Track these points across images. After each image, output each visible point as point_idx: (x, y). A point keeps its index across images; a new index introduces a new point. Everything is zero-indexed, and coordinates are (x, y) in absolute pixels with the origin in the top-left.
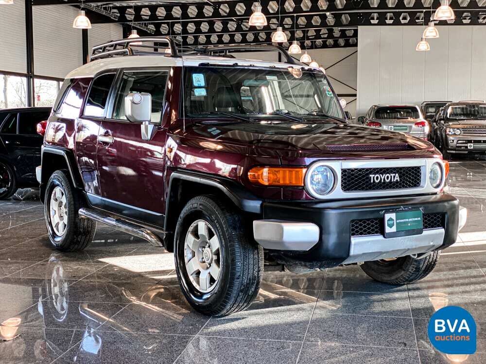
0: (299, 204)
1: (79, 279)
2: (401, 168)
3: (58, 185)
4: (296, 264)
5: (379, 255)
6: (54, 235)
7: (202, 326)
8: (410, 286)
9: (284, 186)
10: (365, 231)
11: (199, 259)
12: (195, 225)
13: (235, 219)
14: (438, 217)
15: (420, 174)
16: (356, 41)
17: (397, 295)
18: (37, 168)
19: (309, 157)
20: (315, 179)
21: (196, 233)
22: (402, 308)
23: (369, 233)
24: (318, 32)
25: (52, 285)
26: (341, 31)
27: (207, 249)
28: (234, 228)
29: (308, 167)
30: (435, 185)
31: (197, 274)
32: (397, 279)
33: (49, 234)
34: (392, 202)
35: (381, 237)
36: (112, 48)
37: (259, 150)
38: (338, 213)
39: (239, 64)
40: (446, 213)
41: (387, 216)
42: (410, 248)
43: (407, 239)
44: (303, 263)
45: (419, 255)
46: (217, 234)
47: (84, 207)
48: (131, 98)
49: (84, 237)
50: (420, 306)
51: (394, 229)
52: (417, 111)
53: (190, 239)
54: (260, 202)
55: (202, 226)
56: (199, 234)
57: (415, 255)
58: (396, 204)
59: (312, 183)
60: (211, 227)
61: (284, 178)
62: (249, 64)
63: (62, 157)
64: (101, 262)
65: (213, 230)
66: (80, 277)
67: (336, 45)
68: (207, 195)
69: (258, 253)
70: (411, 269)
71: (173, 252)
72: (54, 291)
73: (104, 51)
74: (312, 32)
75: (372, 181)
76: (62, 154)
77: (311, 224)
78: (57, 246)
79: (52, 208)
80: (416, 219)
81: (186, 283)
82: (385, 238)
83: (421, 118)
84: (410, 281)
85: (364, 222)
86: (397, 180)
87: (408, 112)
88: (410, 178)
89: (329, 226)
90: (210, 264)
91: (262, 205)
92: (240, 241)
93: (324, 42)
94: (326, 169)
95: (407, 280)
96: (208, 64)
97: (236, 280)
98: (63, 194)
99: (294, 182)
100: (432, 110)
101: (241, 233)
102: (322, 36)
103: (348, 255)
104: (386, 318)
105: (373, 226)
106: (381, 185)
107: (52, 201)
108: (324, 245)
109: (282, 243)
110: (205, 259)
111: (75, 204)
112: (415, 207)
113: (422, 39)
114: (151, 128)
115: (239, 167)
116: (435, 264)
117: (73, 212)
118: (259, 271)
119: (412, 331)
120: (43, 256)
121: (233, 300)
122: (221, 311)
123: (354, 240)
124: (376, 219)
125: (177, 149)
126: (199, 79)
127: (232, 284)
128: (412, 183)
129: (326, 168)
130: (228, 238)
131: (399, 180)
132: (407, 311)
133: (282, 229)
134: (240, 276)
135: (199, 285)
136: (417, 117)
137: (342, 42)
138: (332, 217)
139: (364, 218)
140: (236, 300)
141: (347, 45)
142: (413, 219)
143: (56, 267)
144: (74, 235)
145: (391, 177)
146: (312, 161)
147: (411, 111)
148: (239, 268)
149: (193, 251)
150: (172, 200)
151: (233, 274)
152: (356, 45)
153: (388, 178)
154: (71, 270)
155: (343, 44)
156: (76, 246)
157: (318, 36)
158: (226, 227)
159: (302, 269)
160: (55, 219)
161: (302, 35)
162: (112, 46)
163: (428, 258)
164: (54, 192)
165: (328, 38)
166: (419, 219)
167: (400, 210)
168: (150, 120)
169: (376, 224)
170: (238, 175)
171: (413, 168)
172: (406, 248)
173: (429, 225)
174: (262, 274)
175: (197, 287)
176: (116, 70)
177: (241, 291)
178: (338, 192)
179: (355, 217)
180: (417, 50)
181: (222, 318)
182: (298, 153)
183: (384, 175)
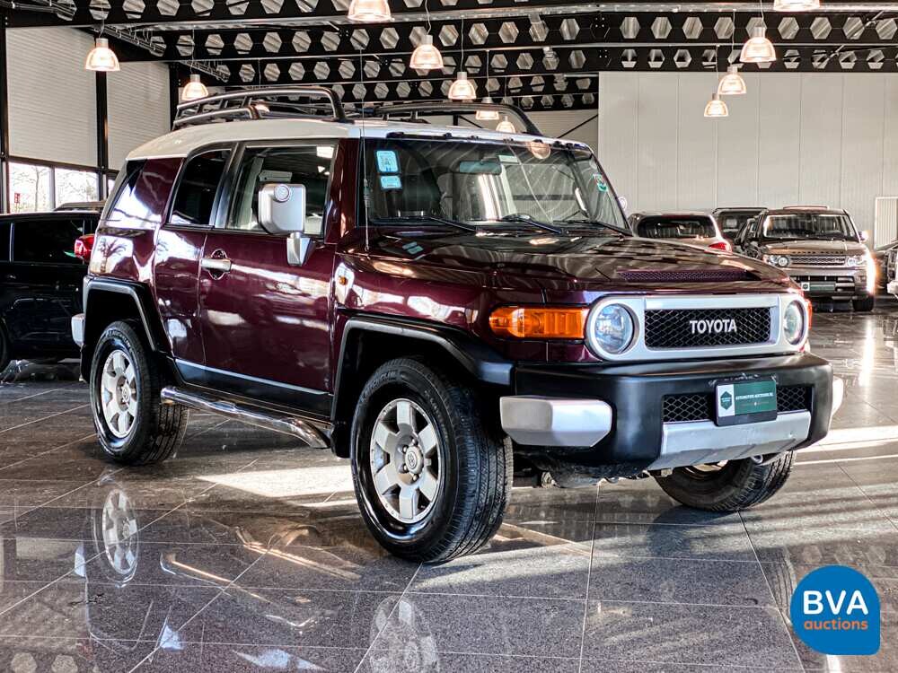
0: (575, 369)
1: (172, 508)
2: (738, 310)
3: (119, 348)
4: (571, 471)
5: (707, 455)
6: (110, 437)
7: (410, 579)
8: (745, 515)
9: (550, 339)
10: (685, 414)
11: (397, 468)
12: (391, 408)
13: (464, 395)
14: (800, 393)
15: (769, 320)
16: (593, 98)
17: (726, 528)
18: (73, 318)
19: (590, 289)
20: (600, 328)
21: (392, 423)
22: (739, 548)
23: (691, 418)
24: (526, 81)
25: (104, 526)
26: (568, 79)
27: (412, 450)
28: (465, 412)
29: (591, 306)
30: (792, 339)
31: (393, 492)
32: (722, 502)
33: (99, 434)
34: (727, 366)
35: (709, 425)
36: (217, 106)
37: (504, 278)
38: (642, 384)
39: (453, 135)
40: (813, 385)
41: (721, 390)
42: (756, 443)
43: (751, 429)
44: (583, 469)
45: (767, 457)
46: (433, 422)
47: (171, 384)
48: (272, 192)
49: (166, 438)
50: (768, 545)
51: (731, 412)
52: (711, 224)
53: (381, 433)
54: (510, 366)
55: (405, 410)
56: (398, 423)
57: (758, 457)
58: (734, 371)
59: (596, 334)
60: (421, 411)
61: (551, 325)
62: (470, 136)
63: (129, 297)
64: (201, 481)
65: (425, 415)
66: (173, 506)
67: (558, 106)
68: (413, 357)
69: (504, 454)
70: (749, 483)
71: (348, 456)
72: (108, 538)
73: (200, 111)
74: (515, 82)
75: (693, 332)
76: (129, 292)
77: (598, 401)
78: (117, 455)
79: (105, 389)
80: (767, 395)
81: (374, 510)
82: (717, 425)
83: (719, 238)
84: (744, 504)
85: (683, 400)
86: (733, 330)
87: (695, 226)
88: (753, 327)
89: (626, 405)
90: (417, 475)
91: (512, 372)
92: (474, 433)
93: (537, 100)
94: (618, 311)
95: (740, 503)
96: (402, 135)
97: (467, 499)
98: (127, 364)
99: (567, 333)
100: (732, 223)
101: (475, 418)
102: (534, 89)
103: (656, 454)
104: (715, 563)
105: (697, 406)
106: (707, 339)
107: (106, 377)
108: (619, 438)
109: (549, 433)
110: (408, 466)
111: (151, 381)
112: (764, 374)
113: (714, 97)
114: (304, 243)
115: (469, 311)
116: (786, 476)
117: (148, 395)
118: (505, 484)
119: (764, 582)
120: (94, 472)
121: (462, 533)
122: (440, 553)
123: (669, 429)
124: (701, 394)
125: (355, 283)
126: (387, 160)
127: (461, 506)
128: (757, 336)
129: (618, 308)
130: (455, 428)
131: (736, 330)
132: (749, 552)
133: (550, 409)
134: (474, 491)
135: (399, 512)
136: (712, 234)
137: (568, 100)
138: (632, 390)
139: (684, 392)
140: (467, 534)
141: (578, 105)
142: (763, 395)
143: (112, 493)
144: (149, 435)
145: (724, 324)
146: (598, 297)
147: (700, 224)
148: (473, 478)
149: (384, 452)
150: (348, 365)
151: (464, 489)
152: (595, 105)
153: (718, 325)
154: (153, 495)
155: (570, 104)
156: (152, 455)
157: (527, 89)
158: (450, 409)
159: (579, 480)
160: (111, 409)
161: (497, 87)
162: (216, 102)
163: (776, 464)
164: (109, 360)
165: (544, 92)
166: (771, 394)
167: (741, 380)
168: (304, 231)
169: (702, 402)
170: (469, 322)
171: (758, 310)
172: (751, 444)
173: (786, 404)
174: (511, 489)
175: (395, 515)
176: (230, 144)
177: (476, 518)
178: (640, 350)
179: (669, 390)
180: (705, 115)
181: (441, 566)
182: (572, 284)
183: (712, 321)
